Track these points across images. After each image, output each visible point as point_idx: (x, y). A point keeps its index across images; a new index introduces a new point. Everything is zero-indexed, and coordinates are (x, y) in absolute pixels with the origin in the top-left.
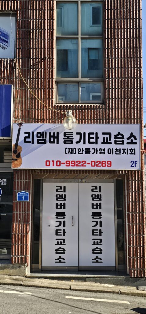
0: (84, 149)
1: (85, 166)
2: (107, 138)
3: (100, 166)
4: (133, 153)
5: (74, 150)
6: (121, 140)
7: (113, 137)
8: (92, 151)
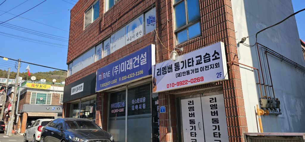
0: (186, 72)
1: (187, 84)
2: (199, 60)
3: (196, 82)
4: (218, 66)
5: (181, 73)
6: (208, 58)
7: (203, 57)
8: (191, 72)
